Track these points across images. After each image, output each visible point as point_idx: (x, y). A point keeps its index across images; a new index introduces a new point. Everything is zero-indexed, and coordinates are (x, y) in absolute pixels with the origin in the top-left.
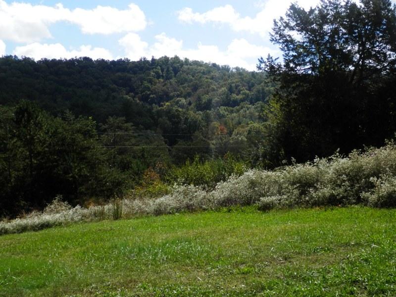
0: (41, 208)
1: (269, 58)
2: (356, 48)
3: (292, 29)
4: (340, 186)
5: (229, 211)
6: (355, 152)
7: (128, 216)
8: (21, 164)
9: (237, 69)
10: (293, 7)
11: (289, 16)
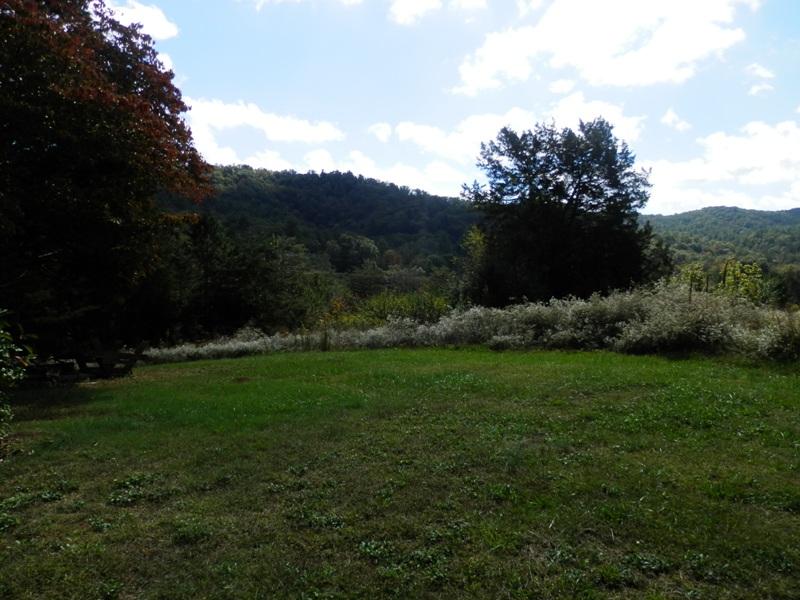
0: (230, 333)
1: (476, 184)
2: (570, 180)
3: (502, 154)
4: (581, 329)
5: (457, 348)
6: (595, 295)
7: (337, 348)
8: (195, 284)
9: (418, 191)
10: (504, 130)
11: (500, 139)
